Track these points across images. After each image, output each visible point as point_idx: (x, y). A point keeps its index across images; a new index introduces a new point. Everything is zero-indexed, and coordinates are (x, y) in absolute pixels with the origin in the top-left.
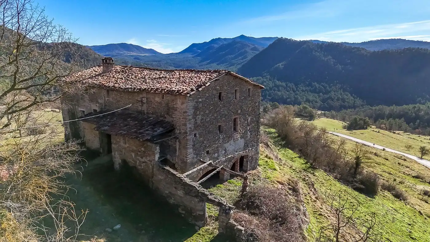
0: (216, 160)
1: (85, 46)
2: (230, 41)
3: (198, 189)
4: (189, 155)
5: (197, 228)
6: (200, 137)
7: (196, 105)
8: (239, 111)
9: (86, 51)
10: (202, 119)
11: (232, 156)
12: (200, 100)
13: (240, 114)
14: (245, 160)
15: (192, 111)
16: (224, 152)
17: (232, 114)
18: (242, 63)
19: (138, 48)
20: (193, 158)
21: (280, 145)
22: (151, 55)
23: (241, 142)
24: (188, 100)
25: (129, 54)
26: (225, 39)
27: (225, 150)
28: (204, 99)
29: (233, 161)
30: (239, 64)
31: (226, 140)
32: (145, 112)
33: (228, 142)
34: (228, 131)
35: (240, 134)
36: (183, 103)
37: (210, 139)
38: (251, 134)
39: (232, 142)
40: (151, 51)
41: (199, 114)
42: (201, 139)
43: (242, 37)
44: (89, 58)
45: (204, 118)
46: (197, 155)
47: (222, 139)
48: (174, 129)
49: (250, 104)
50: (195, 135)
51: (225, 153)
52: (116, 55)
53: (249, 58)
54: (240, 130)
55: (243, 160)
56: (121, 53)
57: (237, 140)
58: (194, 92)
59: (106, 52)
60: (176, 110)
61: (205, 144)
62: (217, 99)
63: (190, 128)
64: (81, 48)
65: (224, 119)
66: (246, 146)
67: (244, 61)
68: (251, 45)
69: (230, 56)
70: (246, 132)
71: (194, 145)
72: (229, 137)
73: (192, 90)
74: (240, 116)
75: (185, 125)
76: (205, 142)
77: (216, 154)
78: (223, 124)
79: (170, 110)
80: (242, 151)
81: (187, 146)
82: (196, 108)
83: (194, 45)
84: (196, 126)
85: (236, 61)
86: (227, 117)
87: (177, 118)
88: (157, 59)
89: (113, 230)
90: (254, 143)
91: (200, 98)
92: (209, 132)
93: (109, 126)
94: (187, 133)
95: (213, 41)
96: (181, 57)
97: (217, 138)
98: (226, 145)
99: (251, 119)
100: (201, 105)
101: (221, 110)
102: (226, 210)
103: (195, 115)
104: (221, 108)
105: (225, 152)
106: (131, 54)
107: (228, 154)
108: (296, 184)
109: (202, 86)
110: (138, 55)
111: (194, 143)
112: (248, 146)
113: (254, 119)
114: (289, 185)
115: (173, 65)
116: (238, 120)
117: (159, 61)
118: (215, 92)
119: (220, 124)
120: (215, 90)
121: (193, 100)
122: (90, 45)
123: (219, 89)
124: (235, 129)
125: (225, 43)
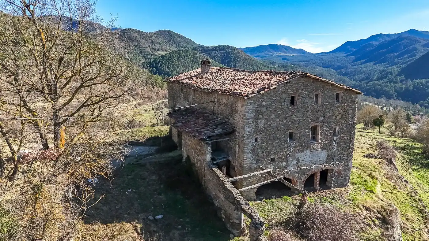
0: (284, 170)
1: (237, 49)
2: (395, 37)
3: (235, 196)
4: (246, 159)
5: (231, 235)
6: (263, 142)
7: (259, 109)
8: (321, 119)
9: (238, 53)
10: (265, 124)
11: (307, 168)
12: (264, 103)
13: (321, 122)
14: (329, 174)
15: (252, 115)
16: (295, 162)
17: (310, 121)
18: (408, 61)
19: (287, 48)
20: (252, 163)
21: (421, 164)
22: (299, 55)
23: (324, 154)
24: (248, 103)
25: (277, 55)
26: (388, 35)
27: (298, 160)
28: (270, 103)
29: (309, 174)
30: (403, 63)
31: (299, 150)
32: (216, 112)
33: (302, 151)
34: (303, 139)
35: (320, 144)
36: (242, 106)
37: (276, 146)
38: (339, 146)
39: (308, 152)
40: (301, 51)
41: (262, 118)
42: (263, 145)
43: (412, 31)
44: (240, 60)
45: (269, 123)
46: (257, 161)
47: (294, 147)
48: (235, 131)
49: (338, 111)
50: (256, 140)
51: (297, 164)
52: (266, 56)
53: (419, 55)
54: (322, 141)
55: (328, 174)
56: (271, 53)
57: (316, 151)
58: (254, 95)
59: (256, 53)
60: (237, 112)
61: (268, 151)
62: (288, 103)
63: (249, 132)
64: (234, 50)
65: (297, 125)
66: (330, 158)
67: (411, 60)
68: (422, 41)
69: (392, 54)
70: (331, 143)
71: (253, 151)
72: (304, 147)
73: (253, 93)
74: (322, 123)
75: (243, 128)
76: (268, 149)
77: (284, 164)
78: (296, 132)
79: (233, 111)
80: (323, 164)
81: (244, 149)
82: (258, 112)
83: (348, 43)
84: (257, 130)
85: (400, 59)
86: (301, 124)
87: (238, 121)
88: (305, 59)
89: (155, 219)
90: (343, 156)
91: (264, 101)
92: (275, 138)
93: (182, 123)
94: (244, 137)
95: (373, 38)
96: (332, 56)
97: (286, 145)
98: (299, 155)
99: (339, 128)
100: (264, 109)
101: (293, 116)
102: (257, 224)
103: (256, 119)
104: (293, 114)
105: (297, 162)
106: (280, 55)
107: (301, 165)
108: (390, 214)
109: (265, 88)
110: (286, 56)
111: (254, 148)
112: (333, 159)
113: (345, 129)
114: (379, 213)
115: (321, 65)
116: (319, 129)
117: (307, 61)
118: (284, 96)
119: (291, 131)
120: (286, 93)
121: (255, 103)
122: (243, 47)
123: (291, 93)
124: (314, 138)
125: (388, 39)
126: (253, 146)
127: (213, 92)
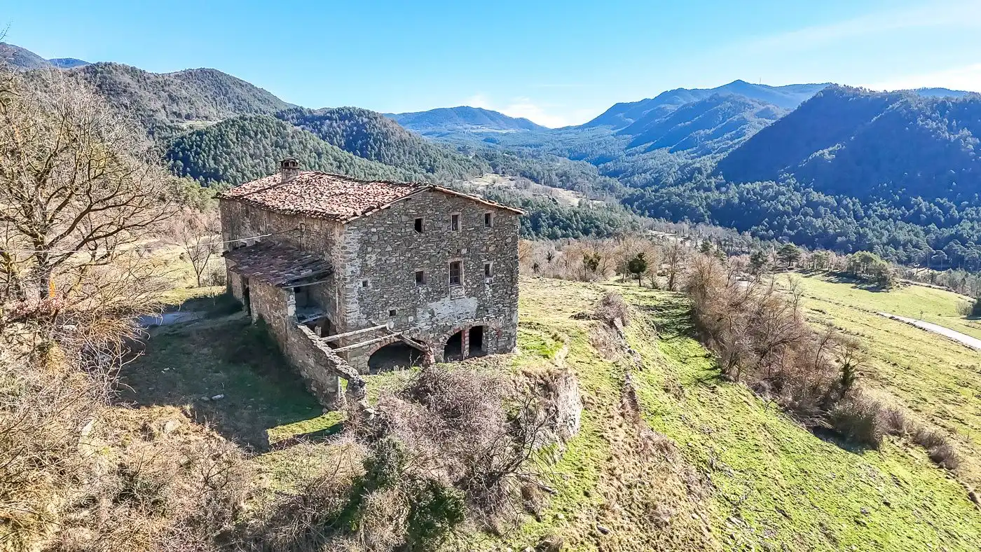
0: (410, 328)
3: (329, 356)
4: (351, 313)
6: (376, 287)
7: (366, 238)
8: (464, 251)
9: (385, 126)
10: (378, 260)
11: (446, 324)
12: (374, 230)
13: (464, 256)
14: (484, 334)
15: (357, 247)
16: (428, 316)
17: (447, 254)
18: (731, 147)
19: (493, 116)
20: (359, 318)
22: (520, 131)
23: (472, 303)
24: (348, 230)
25: (474, 131)
26: (695, 92)
27: (432, 313)
28: (383, 229)
29: (451, 332)
30: (721, 151)
31: (433, 297)
32: (305, 246)
33: (438, 300)
34: (438, 282)
35: (466, 288)
36: (341, 234)
37: (397, 293)
38: (495, 291)
39: (447, 301)
40: (523, 123)
41: (373, 252)
42: (376, 290)
45: (384, 258)
46: (368, 314)
47: (425, 294)
48: (332, 272)
49: (490, 239)
50: (365, 284)
51: (431, 318)
52: (448, 133)
53: (749, 134)
54: (468, 284)
55: (482, 334)
56: (459, 127)
57: (460, 298)
58: (356, 217)
59: (427, 127)
60: (334, 244)
61: (385, 299)
62: (410, 230)
63: (352, 272)
64: (375, 118)
65: (428, 261)
66: (482, 309)
67: (735, 144)
68: (756, 105)
69: (702, 132)
70: (481, 286)
71: (361, 300)
72: (440, 294)
73: (355, 215)
74: (467, 258)
75: (343, 266)
76: (385, 296)
77: (411, 319)
78: (426, 271)
79: (329, 243)
80: (472, 318)
81: (346, 298)
82: (365, 243)
84: (365, 270)
85: (716, 142)
86: (433, 259)
87: (336, 257)
88: (532, 141)
89: (211, 399)
90: (503, 306)
91: (373, 227)
92: (395, 281)
94: (345, 279)
96: (587, 133)
97: (411, 291)
98: (433, 305)
99: (494, 265)
100: (375, 238)
101: (421, 248)
103: (362, 253)
104: (420, 245)
105: (430, 315)
106: (479, 131)
107: (437, 320)
108: (555, 378)
109: (374, 208)
110: (493, 133)
111: (362, 296)
112: (488, 311)
113: (502, 265)
114: (542, 379)
115: (567, 153)
116: (462, 265)
117: (536, 146)
118: (404, 218)
119: (419, 270)
120: (407, 215)
121: (359, 230)
123: (415, 214)
124: (456, 280)
125: (694, 100)
126: (360, 292)
127: (299, 214)
